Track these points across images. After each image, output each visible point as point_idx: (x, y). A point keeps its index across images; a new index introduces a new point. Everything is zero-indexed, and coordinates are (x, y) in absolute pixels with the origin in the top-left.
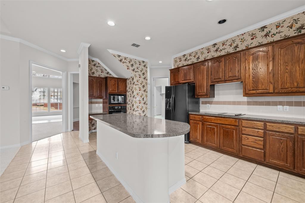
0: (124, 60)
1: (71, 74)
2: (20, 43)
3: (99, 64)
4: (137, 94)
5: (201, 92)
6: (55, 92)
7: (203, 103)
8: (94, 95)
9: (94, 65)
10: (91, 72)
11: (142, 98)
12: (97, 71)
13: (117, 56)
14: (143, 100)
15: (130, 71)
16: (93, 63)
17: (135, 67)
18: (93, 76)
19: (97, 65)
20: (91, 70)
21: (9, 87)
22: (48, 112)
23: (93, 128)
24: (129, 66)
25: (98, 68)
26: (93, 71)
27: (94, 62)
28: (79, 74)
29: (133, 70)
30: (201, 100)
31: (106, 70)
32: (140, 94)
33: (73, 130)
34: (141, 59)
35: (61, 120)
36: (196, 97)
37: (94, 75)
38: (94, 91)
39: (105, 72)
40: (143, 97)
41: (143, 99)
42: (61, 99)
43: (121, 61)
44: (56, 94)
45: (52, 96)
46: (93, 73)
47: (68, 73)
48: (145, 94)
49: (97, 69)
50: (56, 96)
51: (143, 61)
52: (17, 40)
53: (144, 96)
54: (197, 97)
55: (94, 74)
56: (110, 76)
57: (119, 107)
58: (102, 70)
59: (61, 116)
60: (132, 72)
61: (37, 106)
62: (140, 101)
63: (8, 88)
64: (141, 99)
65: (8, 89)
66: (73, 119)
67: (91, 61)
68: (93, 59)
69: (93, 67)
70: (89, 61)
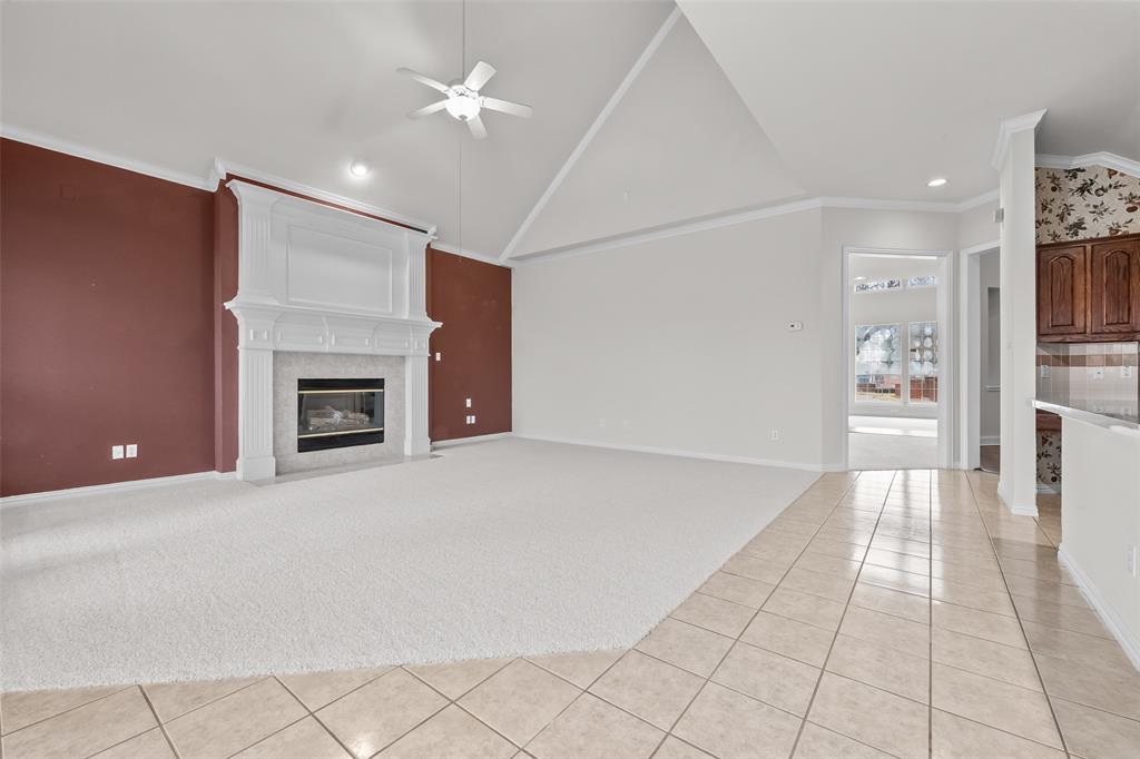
1: (970, 255)
3: (1113, 173)
6: (925, 337)
8: (1079, 323)
9: (1083, 190)
12: (1099, 211)
19: (1103, 181)
20: (1062, 219)
22: (902, 404)
26: (1072, 219)
27: (1081, 174)
28: (999, 248)
33: (980, 469)
35: (935, 434)
37: (1083, 235)
38: (1080, 305)
42: (933, 361)
44: (928, 343)
45: (914, 350)
46: (1079, 225)
47: (958, 255)
49: (1097, 201)
50: (927, 349)
55: (1081, 232)
59: (934, 422)
61: (876, 391)
66: (981, 434)
67: (1062, 176)
68: (1074, 162)
69: (1076, 200)
70: (1053, 182)
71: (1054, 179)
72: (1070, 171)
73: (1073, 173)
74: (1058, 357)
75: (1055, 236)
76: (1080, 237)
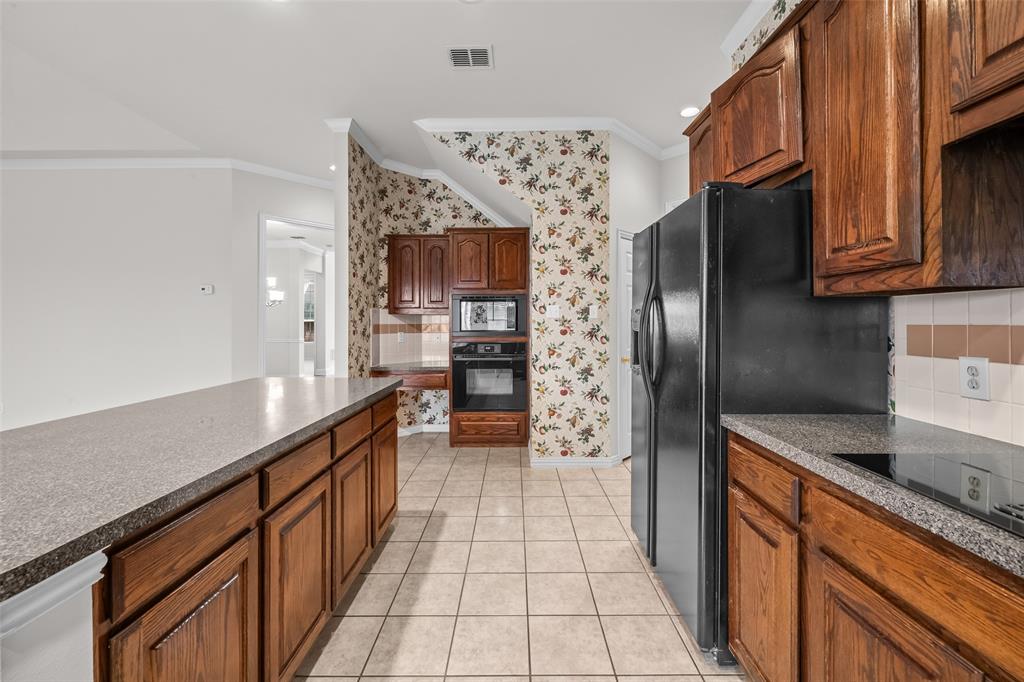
0: (483, 150)
2: (233, 169)
3: (445, 187)
4: (552, 292)
5: (851, 241)
7: (925, 343)
9: (430, 196)
10: (418, 221)
11: (578, 308)
12: (438, 214)
13: (452, 140)
14: (586, 319)
15: (516, 188)
16: (426, 191)
17: (539, 167)
18: (425, 233)
19: (440, 193)
20: (416, 217)
21: (213, 287)
23: (426, 417)
24: (507, 167)
25: (444, 206)
26: (424, 218)
27: (428, 184)
29: (531, 184)
30: (906, 315)
31: (471, 207)
32: (567, 292)
34: (571, 125)
36: (819, 287)
37: (430, 231)
38: (417, 287)
39: (466, 213)
40: (581, 304)
41: (586, 311)
43: (470, 154)
46: (427, 224)
48: (591, 287)
49: (437, 206)
51: (583, 132)
52: (226, 164)
53: (590, 296)
54: (828, 288)
55: (429, 229)
56: (488, 226)
57: (493, 348)
58: (455, 209)
60: (525, 192)
62: (564, 321)
63: (211, 289)
64: (572, 314)
65: (211, 292)
67: (417, 183)
68: (424, 174)
69: (425, 203)
70: (409, 186)
71: (410, 184)
72: (422, 180)
73: (425, 182)
74: (412, 325)
75: (410, 229)
76: (428, 233)
